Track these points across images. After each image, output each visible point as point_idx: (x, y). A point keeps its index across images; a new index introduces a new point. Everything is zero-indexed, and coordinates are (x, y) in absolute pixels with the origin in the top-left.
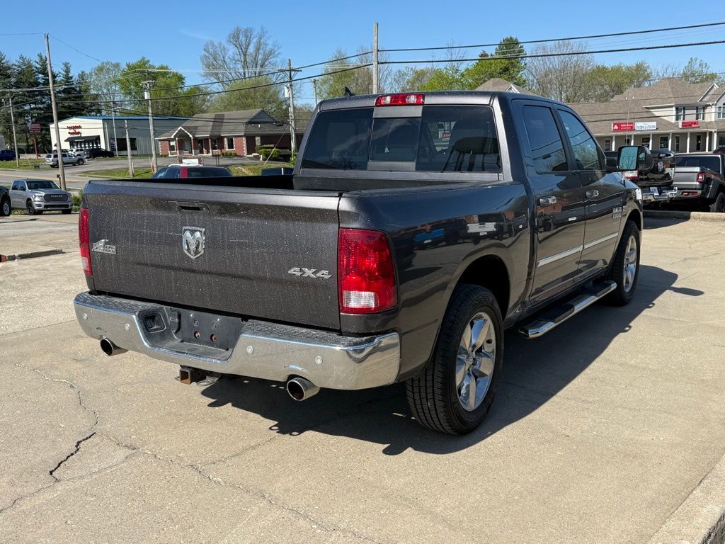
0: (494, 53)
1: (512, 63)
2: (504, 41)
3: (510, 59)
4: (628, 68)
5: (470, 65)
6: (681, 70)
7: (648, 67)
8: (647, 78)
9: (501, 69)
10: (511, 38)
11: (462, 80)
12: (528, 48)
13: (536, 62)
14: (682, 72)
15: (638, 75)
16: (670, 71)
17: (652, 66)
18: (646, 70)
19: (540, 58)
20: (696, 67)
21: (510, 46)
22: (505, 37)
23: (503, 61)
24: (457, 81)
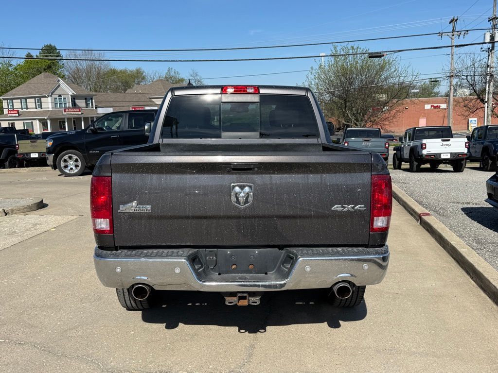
0: (38, 55)
1: (53, 63)
2: (45, 46)
3: (51, 60)
4: (131, 72)
5: (22, 62)
6: (164, 74)
7: (144, 72)
8: (144, 78)
9: (46, 66)
10: (50, 45)
11: (16, 72)
12: (63, 54)
13: (70, 63)
14: (164, 76)
15: (138, 76)
16: (157, 75)
17: (145, 71)
18: (142, 74)
19: (73, 61)
20: (172, 74)
21: (50, 50)
22: (46, 44)
23: (46, 61)
24: (12, 73)
